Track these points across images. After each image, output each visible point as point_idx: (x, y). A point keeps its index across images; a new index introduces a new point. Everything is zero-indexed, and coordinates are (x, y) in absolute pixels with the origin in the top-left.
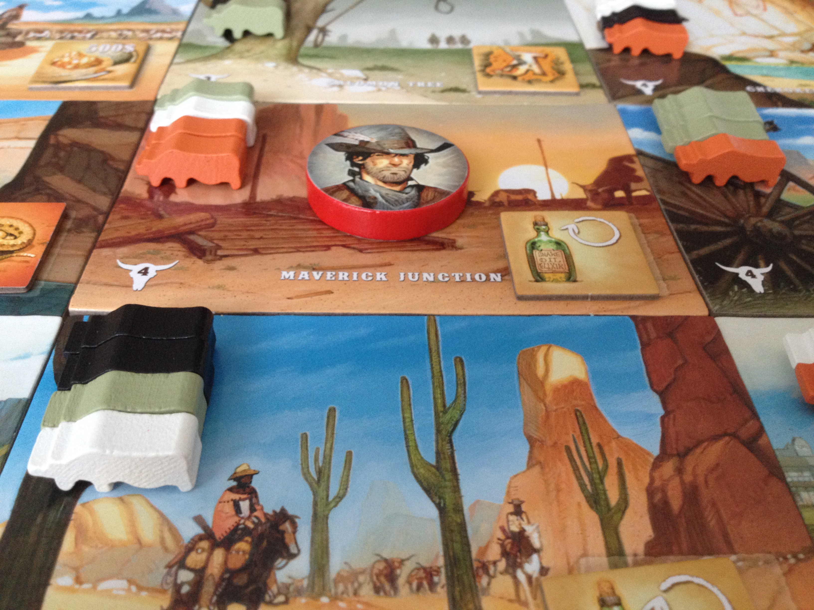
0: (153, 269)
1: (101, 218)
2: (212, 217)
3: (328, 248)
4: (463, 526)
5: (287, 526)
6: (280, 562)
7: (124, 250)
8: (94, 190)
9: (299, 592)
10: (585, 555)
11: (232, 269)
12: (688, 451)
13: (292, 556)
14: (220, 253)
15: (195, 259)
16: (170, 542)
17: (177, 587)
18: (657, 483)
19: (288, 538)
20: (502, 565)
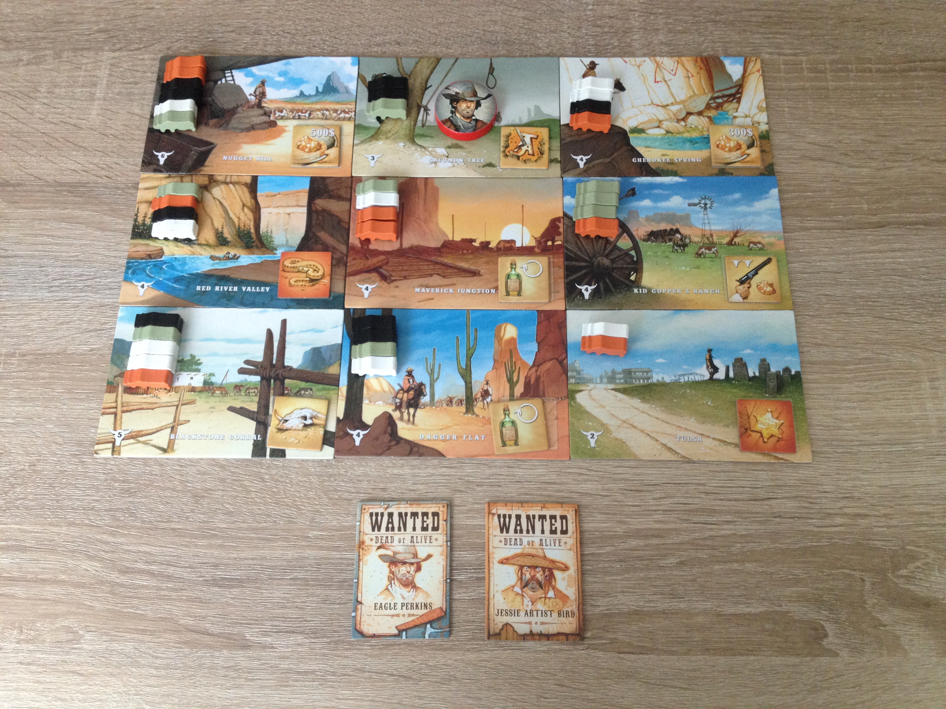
0: (370, 287)
1: (345, 258)
2: (387, 258)
3: (431, 275)
4: (471, 388)
5: (423, 387)
6: (422, 397)
7: (358, 277)
8: (339, 241)
9: (427, 405)
10: (503, 396)
11: (397, 287)
12: (541, 364)
13: (425, 396)
14: (392, 278)
15: (383, 282)
16: (392, 391)
17: (396, 404)
18: (529, 375)
19: (423, 390)
20: (481, 399)
